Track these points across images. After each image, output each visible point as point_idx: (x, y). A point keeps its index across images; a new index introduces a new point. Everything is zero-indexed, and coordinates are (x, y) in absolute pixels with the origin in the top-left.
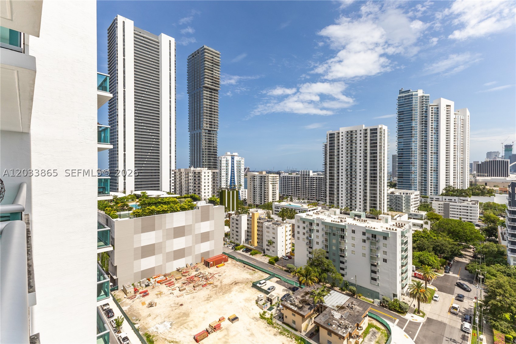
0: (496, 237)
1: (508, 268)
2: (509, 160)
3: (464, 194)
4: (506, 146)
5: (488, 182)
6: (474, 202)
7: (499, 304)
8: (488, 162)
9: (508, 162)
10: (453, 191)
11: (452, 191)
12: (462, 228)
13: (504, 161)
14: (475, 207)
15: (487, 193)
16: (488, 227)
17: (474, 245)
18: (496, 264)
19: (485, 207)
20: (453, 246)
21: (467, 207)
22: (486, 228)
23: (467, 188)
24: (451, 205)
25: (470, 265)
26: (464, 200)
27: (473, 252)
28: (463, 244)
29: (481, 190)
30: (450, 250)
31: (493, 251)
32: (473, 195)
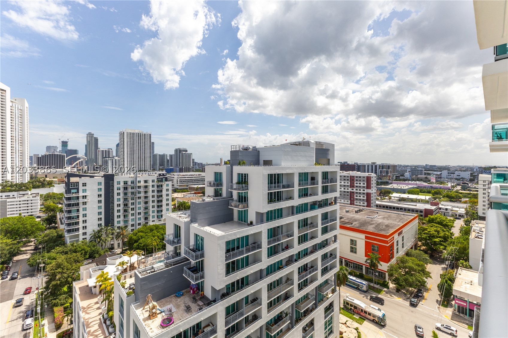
0: (56, 223)
1: (65, 247)
2: (65, 155)
3: (23, 188)
4: (63, 142)
5: (48, 174)
6: (34, 195)
7: (59, 282)
8: (47, 155)
10: (11, 186)
11: (9, 186)
12: (22, 224)
13: (61, 155)
14: (36, 200)
15: (47, 185)
16: (49, 216)
17: (35, 237)
18: (56, 248)
19: (46, 198)
20: (11, 246)
21: (28, 201)
22: (47, 217)
23: (27, 181)
24: (8, 202)
25: (31, 259)
26: (24, 195)
27: (34, 244)
28: (24, 240)
29: (41, 182)
30: (8, 252)
31: (52, 237)
32: (33, 188)
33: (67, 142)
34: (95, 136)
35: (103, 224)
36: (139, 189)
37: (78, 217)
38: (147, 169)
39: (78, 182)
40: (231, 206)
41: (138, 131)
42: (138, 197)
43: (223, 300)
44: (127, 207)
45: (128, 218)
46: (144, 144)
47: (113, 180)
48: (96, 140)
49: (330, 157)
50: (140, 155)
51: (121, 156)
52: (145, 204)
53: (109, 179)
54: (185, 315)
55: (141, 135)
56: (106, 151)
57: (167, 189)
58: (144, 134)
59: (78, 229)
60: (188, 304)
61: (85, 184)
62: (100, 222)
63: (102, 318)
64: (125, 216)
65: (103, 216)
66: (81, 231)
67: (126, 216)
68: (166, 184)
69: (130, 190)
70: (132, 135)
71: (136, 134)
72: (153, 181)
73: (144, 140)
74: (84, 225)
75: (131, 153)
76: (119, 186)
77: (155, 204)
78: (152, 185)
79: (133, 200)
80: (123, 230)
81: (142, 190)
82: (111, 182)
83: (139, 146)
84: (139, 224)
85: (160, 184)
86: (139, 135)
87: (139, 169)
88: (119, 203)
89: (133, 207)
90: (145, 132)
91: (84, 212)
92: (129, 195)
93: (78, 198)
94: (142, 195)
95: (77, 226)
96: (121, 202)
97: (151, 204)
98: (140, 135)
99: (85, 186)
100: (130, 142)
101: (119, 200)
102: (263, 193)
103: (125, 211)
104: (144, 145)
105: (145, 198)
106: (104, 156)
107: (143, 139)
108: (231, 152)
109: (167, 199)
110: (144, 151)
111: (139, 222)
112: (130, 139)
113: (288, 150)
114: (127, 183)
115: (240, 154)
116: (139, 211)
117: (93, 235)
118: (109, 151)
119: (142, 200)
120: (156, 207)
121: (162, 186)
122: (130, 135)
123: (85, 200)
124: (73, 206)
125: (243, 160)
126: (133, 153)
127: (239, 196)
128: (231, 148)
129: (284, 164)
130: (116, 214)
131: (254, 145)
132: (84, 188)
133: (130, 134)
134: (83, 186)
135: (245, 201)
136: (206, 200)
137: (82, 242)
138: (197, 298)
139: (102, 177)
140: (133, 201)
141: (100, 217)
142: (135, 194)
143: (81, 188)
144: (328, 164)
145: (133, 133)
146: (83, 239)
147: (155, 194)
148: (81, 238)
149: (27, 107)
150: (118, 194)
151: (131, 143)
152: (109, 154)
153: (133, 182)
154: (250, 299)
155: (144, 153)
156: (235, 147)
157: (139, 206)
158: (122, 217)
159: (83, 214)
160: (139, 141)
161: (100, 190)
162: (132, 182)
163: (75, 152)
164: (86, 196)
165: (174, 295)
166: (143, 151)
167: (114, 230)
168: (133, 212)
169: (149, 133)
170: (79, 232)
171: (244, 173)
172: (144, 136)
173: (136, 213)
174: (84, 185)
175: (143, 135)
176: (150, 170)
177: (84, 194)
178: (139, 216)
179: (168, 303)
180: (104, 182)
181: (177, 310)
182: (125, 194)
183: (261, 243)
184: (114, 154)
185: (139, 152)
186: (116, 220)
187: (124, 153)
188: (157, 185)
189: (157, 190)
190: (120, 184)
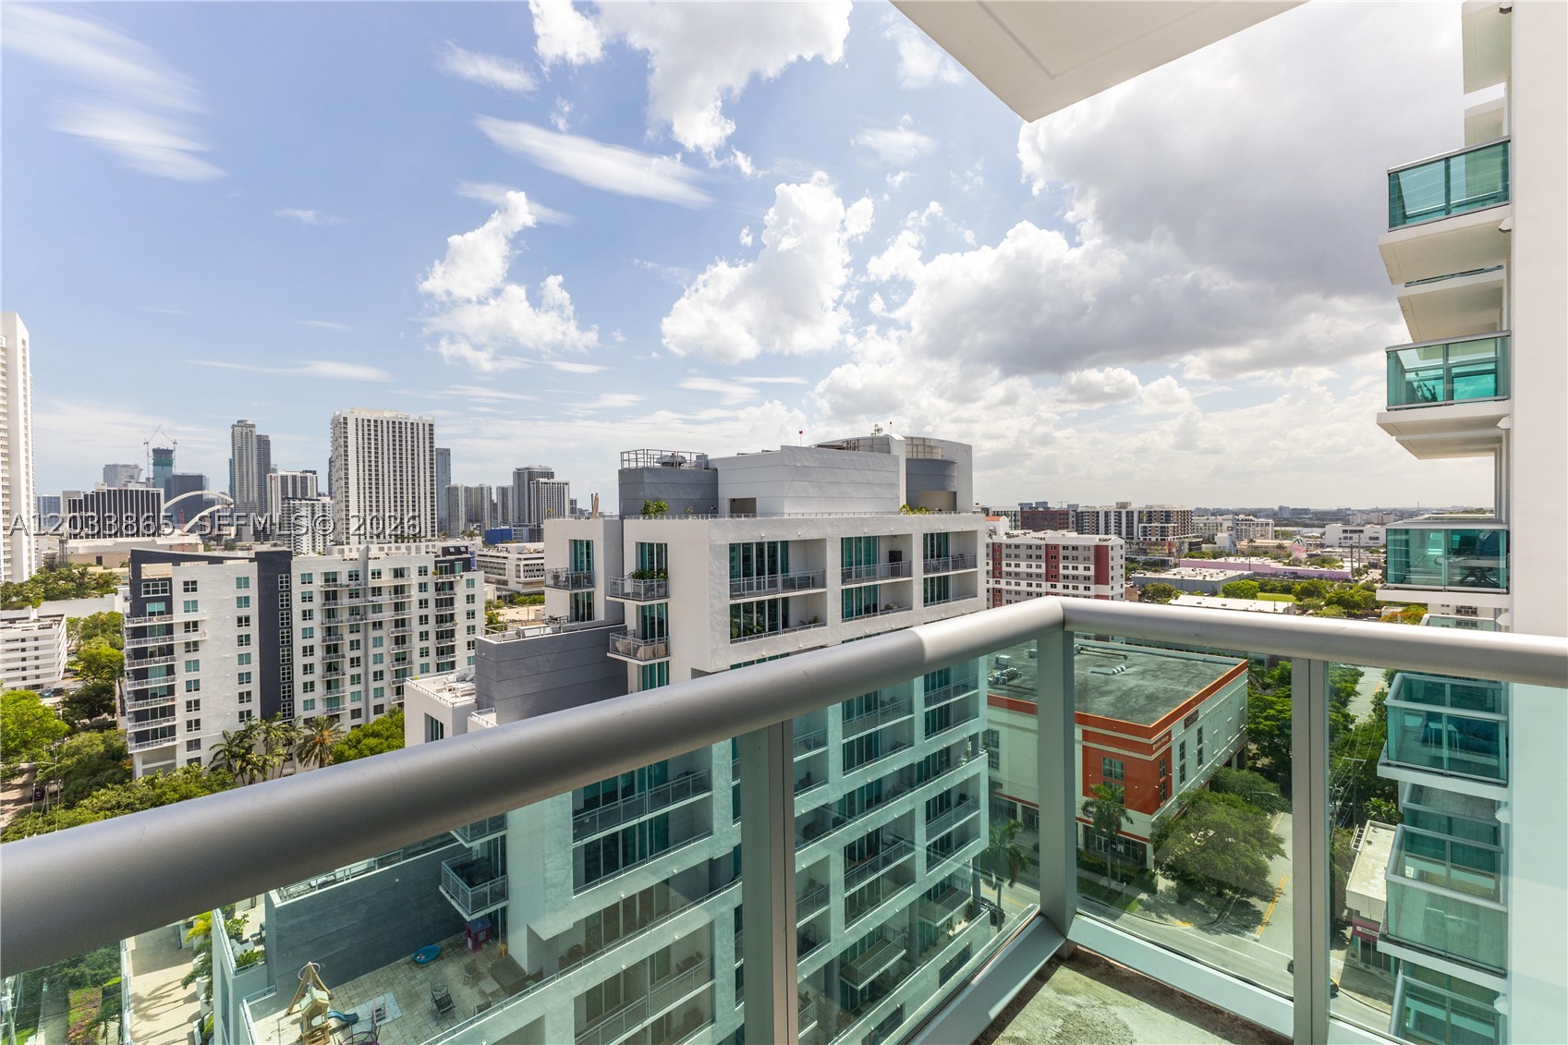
0: (112, 711)
1: (128, 789)
2: (162, 491)
3: (14, 599)
4: (156, 452)
5: (106, 553)
6: (48, 622)
8: (104, 494)
9: (159, 495)
13: (148, 492)
14: (51, 637)
15: (93, 589)
16: (87, 689)
17: (31, 758)
18: (95, 793)
19: (89, 631)
21: (23, 640)
22: (83, 692)
23: (26, 578)
25: (10, 830)
26: (13, 621)
29: (73, 580)
31: (91, 757)
32: (47, 598)
33: (171, 452)
34: (258, 431)
35: (257, 713)
36: (374, 599)
37: (171, 690)
39: (170, 580)
40: (616, 651)
41: (393, 414)
42: (374, 624)
43: (568, 972)
44: (338, 657)
45: (341, 689)
46: (413, 454)
47: (288, 571)
48: (264, 444)
49: (955, 485)
50: (398, 491)
51: (339, 492)
52: (397, 643)
53: (274, 569)
54: (428, 1031)
55: (400, 428)
56: (294, 478)
57: (468, 596)
58: (412, 424)
59: (172, 730)
60: (444, 991)
61: (194, 583)
62: (245, 707)
63: (196, 1030)
64: (329, 685)
65: (254, 686)
66: (182, 737)
67: (332, 683)
68: (464, 578)
69: (345, 601)
70: (372, 428)
71: (385, 423)
72: (423, 571)
73: (413, 442)
74: (193, 716)
75: (370, 484)
76: (307, 588)
77: (431, 643)
78: (420, 584)
79: (358, 631)
80: (321, 731)
81: (386, 599)
82: (281, 577)
83: (395, 462)
84: (379, 709)
85: (446, 579)
86: (394, 427)
88: (308, 642)
89: (355, 654)
90: (413, 418)
91: (193, 676)
92: (344, 616)
93: (169, 629)
94: (387, 615)
95: (168, 721)
96: (317, 640)
97: (416, 644)
98: (397, 427)
99: (194, 590)
100: (366, 450)
101: (308, 633)
102: (711, 606)
103: (331, 668)
104: (413, 459)
105: (397, 626)
106: (290, 495)
107: (409, 439)
108: (623, 473)
109: (468, 627)
110: (413, 476)
111: (379, 701)
112: (366, 440)
113: (806, 464)
114: (335, 580)
115: (646, 480)
116: (378, 668)
117: (222, 748)
118: (304, 479)
119: (388, 632)
120: (433, 652)
121: (451, 585)
122: (366, 428)
123: (193, 637)
124: (152, 655)
125: (657, 500)
126: (377, 484)
127: (644, 618)
128: (623, 460)
129: (791, 510)
130: (299, 678)
131: (701, 451)
132: (191, 596)
133: (366, 423)
134: (186, 590)
135: (661, 634)
136: (527, 633)
137: (185, 773)
138: (482, 969)
139: (251, 560)
140: (355, 637)
141: (245, 688)
142: (361, 612)
143: (179, 597)
144: (953, 507)
145: (376, 421)
146: (190, 761)
147: (431, 611)
148: (182, 757)
149: (24, 342)
150: (307, 615)
151: (370, 452)
152: (304, 488)
153: (357, 575)
154: (675, 960)
155: (413, 484)
156: (633, 456)
157: (378, 651)
158: (320, 689)
159: (188, 683)
160: (394, 445)
161: (243, 602)
162: (353, 576)
163: (197, 482)
164: (195, 624)
165: (408, 958)
166: (410, 477)
167: (294, 730)
168: (356, 671)
169: (427, 419)
170: (174, 740)
171: (655, 540)
172: (412, 429)
173: (366, 674)
174: (191, 586)
175: (409, 426)
177: (191, 617)
178: (379, 684)
179: (378, 990)
180: (256, 576)
181: (405, 1013)
182: (330, 614)
183: (710, 771)
184: (323, 487)
185: (395, 480)
186: (300, 697)
187: (347, 483)
188: (437, 584)
189: (436, 600)
190: (311, 583)
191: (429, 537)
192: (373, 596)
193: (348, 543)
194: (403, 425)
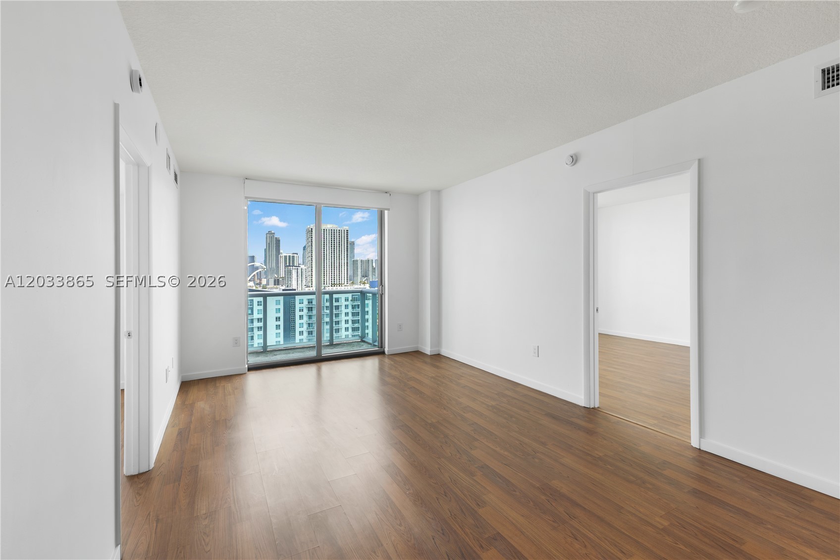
34: (276, 236)
38: (343, 283)
41: (331, 226)
46: (339, 245)
48: (278, 241)
51: (308, 263)
55: (334, 232)
56: (289, 256)
61: (261, 302)
69: (315, 312)
70: (322, 233)
71: (328, 230)
72: (347, 299)
73: (339, 239)
77: (350, 333)
78: (346, 305)
82: (292, 301)
83: (331, 249)
85: (356, 303)
86: (332, 232)
87: (332, 281)
88: (301, 329)
90: (340, 228)
92: (314, 319)
93: (252, 321)
99: (261, 305)
104: (339, 247)
106: (288, 265)
107: (338, 237)
114: (312, 302)
118: (293, 257)
121: (358, 306)
123: (260, 325)
132: (259, 308)
134: (258, 305)
143: (255, 307)
147: (350, 318)
150: (301, 317)
152: (293, 261)
155: (339, 259)
160: (332, 241)
161: (278, 311)
164: (261, 319)
166: (338, 255)
169: (346, 228)
172: (339, 233)
175: (338, 231)
176: (347, 283)
177: (259, 316)
182: (310, 317)
184: (301, 261)
185: (331, 257)
187: (312, 259)
188: (352, 305)
189: (352, 313)
190: (303, 303)
191: (346, 284)
192: (327, 310)
193: (312, 287)
194: (335, 231)
